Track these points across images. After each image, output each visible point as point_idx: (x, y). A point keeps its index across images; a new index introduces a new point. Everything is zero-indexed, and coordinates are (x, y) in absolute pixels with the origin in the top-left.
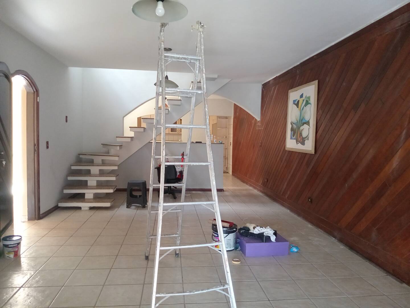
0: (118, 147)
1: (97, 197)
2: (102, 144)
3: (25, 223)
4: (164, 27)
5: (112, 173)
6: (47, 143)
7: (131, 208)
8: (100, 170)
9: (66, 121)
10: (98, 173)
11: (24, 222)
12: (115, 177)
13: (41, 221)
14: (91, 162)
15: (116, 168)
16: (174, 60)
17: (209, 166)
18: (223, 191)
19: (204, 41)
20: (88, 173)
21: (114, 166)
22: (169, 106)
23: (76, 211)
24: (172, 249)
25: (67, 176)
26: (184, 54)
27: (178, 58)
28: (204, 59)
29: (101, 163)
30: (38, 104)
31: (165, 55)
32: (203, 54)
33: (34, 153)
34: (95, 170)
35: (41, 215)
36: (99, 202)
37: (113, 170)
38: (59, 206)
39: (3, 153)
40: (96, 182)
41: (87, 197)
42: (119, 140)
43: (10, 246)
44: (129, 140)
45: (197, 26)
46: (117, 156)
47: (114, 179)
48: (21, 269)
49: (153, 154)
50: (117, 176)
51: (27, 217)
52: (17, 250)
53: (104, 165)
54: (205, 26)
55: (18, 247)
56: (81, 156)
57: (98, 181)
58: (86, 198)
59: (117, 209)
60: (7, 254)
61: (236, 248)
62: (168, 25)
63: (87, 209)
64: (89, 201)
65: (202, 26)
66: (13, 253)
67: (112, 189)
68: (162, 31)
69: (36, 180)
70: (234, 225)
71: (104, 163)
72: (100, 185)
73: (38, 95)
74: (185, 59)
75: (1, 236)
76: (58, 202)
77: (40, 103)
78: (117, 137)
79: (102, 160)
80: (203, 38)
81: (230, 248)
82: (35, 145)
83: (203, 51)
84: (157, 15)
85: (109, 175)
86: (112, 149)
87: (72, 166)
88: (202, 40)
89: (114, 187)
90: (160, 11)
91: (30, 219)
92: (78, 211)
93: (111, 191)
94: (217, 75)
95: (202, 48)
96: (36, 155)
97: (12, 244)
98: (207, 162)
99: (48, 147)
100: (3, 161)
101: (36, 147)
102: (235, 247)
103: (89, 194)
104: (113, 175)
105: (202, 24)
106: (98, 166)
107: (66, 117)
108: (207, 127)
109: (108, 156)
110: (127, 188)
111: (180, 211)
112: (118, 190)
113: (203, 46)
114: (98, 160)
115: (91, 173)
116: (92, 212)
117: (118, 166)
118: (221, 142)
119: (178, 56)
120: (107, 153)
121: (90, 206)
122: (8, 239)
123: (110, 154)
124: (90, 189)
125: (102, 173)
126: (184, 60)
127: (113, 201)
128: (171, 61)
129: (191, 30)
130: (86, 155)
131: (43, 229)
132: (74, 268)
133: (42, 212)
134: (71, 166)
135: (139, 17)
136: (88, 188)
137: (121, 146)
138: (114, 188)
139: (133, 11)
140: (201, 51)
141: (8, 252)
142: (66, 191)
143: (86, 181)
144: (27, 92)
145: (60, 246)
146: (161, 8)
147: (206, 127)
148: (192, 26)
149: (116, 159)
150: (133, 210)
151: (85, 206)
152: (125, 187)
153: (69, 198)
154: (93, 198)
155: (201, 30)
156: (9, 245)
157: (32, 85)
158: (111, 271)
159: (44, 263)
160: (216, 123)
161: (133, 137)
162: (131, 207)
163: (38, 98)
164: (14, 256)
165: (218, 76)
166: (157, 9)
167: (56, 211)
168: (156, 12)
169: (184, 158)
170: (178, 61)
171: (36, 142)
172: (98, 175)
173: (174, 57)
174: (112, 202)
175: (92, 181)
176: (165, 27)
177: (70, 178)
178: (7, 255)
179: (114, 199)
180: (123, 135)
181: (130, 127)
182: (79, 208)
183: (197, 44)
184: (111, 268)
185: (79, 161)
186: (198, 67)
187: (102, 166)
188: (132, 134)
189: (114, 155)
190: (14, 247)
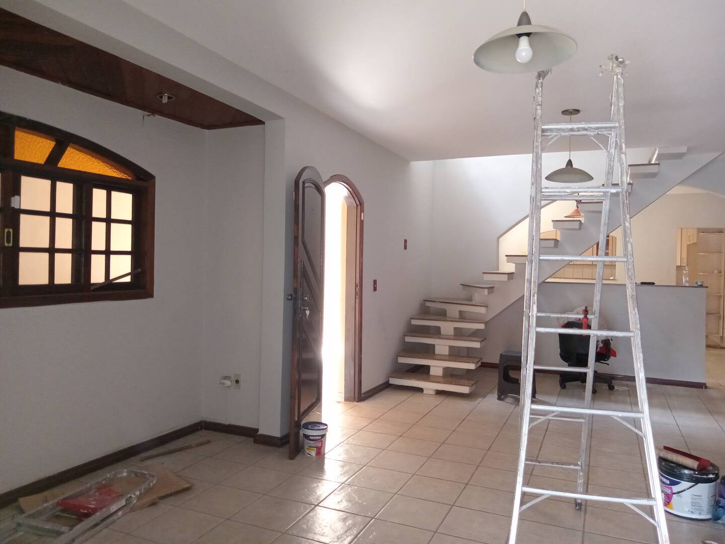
0: (486, 290)
1: (451, 375)
2: (461, 285)
3: (340, 404)
4: (543, 79)
5: (474, 334)
6: (375, 282)
7: (506, 400)
8: (455, 329)
9: (405, 248)
10: (452, 332)
11: (339, 402)
12: (479, 343)
13: (362, 404)
14: (442, 315)
15: (481, 326)
16: (563, 134)
17: (632, 338)
18: (706, 387)
19: (624, 91)
20: (436, 332)
21: (479, 323)
22: (583, 215)
23: (414, 394)
24: (547, 494)
25: (404, 336)
26: (581, 122)
27: (572, 130)
28: (625, 126)
29: (457, 316)
30: (362, 222)
31: (542, 129)
32: (621, 117)
33: (355, 298)
34: (447, 327)
35: (363, 394)
36: (451, 384)
37: (478, 329)
38: (390, 383)
39: (307, 298)
40: (447, 349)
41: (433, 372)
42: (487, 277)
43: (311, 438)
44: (505, 278)
45: (611, 65)
46: (483, 306)
47: (477, 345)
48: (322, 476)
49: (526, 308)
50: (484, 342)
51: (343, 395)
52: (320, 445)
53: (462, 320)
54: (627, 62)
55: (322, 442)
56: (428, 304)
57: (451, 348)
58: (431, 374)
59: (481, 399)
60: (307, 449)
61: (716, 518)
62: (550, 73)
63: (433, 393)
64: (435, 380)
65: (621, 62)
66: (315, 448)
67: (473, 363)
68: (539, 85)
69: (357, 339)
70: (712, 465)
71: (463, 317)
72: (455, 354)
73: (362, 211)
74: (585, 129)
75: (302, 421)
76: (389, 377)
77: (365, 222)
78: (484, 273)
79: (460, 312)
80: (624, 86)
81: (700, 514)
82: (356, 286)
83: (622, 111)
84: (519, 61)
85: (470, 338)
86: (476, 294)
87: (413, 319)
88: (621, 89)
89: (478, 360)
90: (524, 54)
91: (347, 399)
92: (418, 394)
93: (472, 366)
94: (686, 147)
95: (621, 104)
96: (357, 300)
97: (315, 435)
98: (628, 330)
99: (375, 289)
100: (306, 310)
101: (358, 288)
102: (713, 515)
103: (437, 367)
104: (476, 339)
105: (619, 60)
106: (452, 321)
107: (406, 241)
108: (628, 259)
109: (469, 305)
110: (498, 363)
111: (583, 421)
112: (485, 365)
113: (623, 101)
114: (453, 310)
115: (442, 333)
116: (440, 399)
117: (486, 323)
118: (699, 283)
119: (570, 126)
120: (469, 301)
121: (435, 389)
122: (310, 427)
123: (473, 303)
124: (438, 360)
125: (459, 334)
126: (585, 132)
127: (475, 383)
128: (558, 136)
129: (599, 74)
130: (435, 302)
131: (361, 417)
132: (395, 491)
133: (364, 390)
134: (411, 319)
135: (489, 70)
136: (436, 357)
137: (491, 289)
138: (478, 362)
139: (477, 62)
140: (619, 110)
141: (309, 447)
142: (402, 360)
143: (434, 346)
144: (348, 207)
145: (381, 450)
146: (526, 48)
147: (626, 260)
148: (600, 66)
149: (482, 310)
150: (508, 404)
151: (429, 387)
152: (496, 360)
153: (408, 371)
154: (442, 375)
155: (619, 70)
156: (310, 436)
157: (354, 195)
158: (452, 509)
159: (353, 473)
160: (694, 242)
161: (513, 273)
162: (505, 398)
163: (362, 213)
164: (316, 454)
165: (688, 148)
166: (517, 51)
167: (386, 390)
168: (517, 57)
169: (587, 318)
170: (571, 135)
171: (358, 282)
172: (453, 337)
173: (563, 130)
174: (472, 386)
175: (442, 347)
176: (545, 79)
177: (409, 339)
178: (308, 452)
179: (477, 381)
180: (498, 270)
181: (506, 256)
182: (420, 390)
183: (612, 97)
184: (452, 506)
185: (425, 311)
186: (613, 142)
187: (458, 322)
188: (510, 268)
189: (480, 303)
190: (316, 440)
